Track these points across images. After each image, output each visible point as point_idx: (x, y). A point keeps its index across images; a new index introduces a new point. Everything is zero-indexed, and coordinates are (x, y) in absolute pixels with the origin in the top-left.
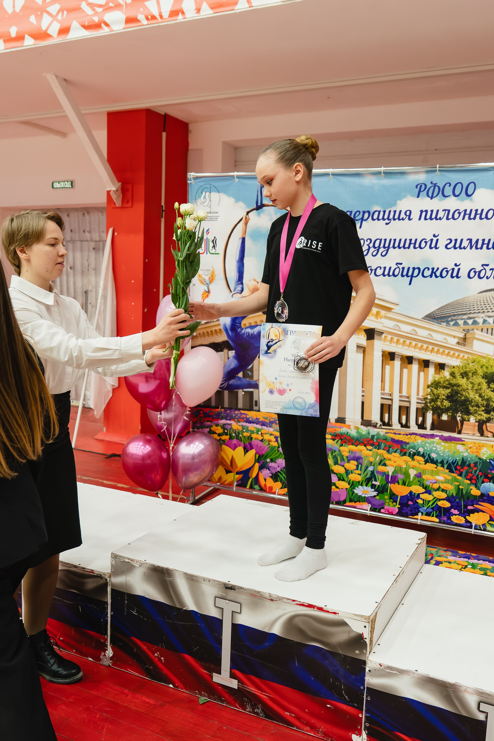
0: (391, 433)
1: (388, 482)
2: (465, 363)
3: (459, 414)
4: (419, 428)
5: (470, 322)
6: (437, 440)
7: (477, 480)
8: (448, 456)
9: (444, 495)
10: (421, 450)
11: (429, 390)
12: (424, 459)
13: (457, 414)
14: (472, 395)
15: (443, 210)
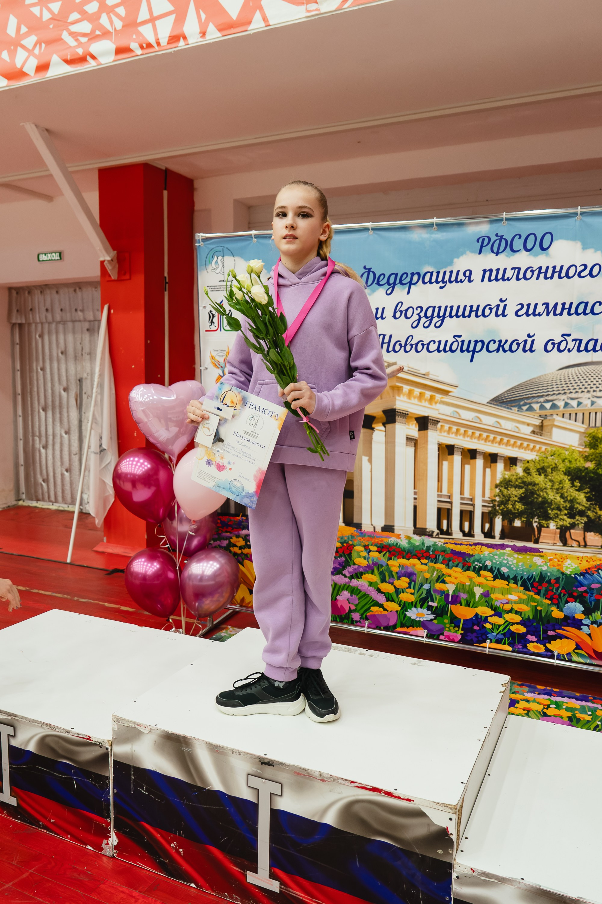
0: (451, 543)
1: (448, 603)
2: (542, 457)
3: (536, 519)
4: (485, 537)
5: (548, 405)
6: (509, 551)
7: (560, 600)
8: (523, 571)
9: (518, 618)
10: (489, 563)
11: (497, 490)
12: (492, 574)
13: (533, 520)
14: (551, 496)
15: (512, 269)
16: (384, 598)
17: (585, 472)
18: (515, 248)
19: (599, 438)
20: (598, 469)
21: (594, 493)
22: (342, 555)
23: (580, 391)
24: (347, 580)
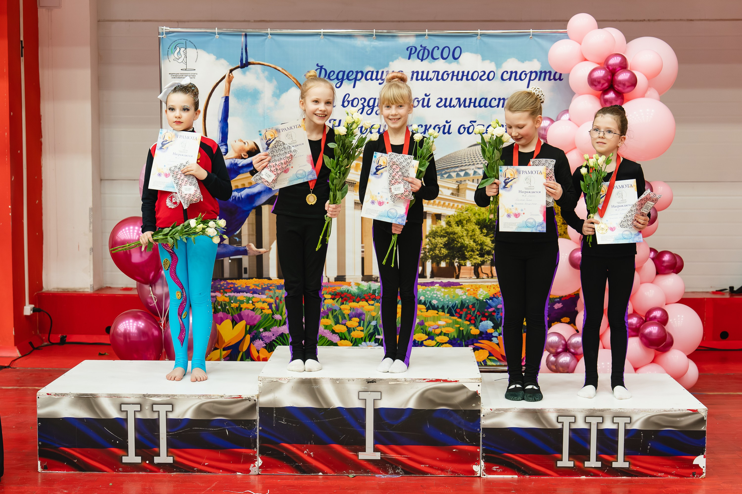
2: (459, 212)
3: (456, 260)
5: (462, 173)
6: (437, 287)
7: (476, 320)
8: (448, 301)
9: (446, 339)
10: (422, 298)
11: (427, 240)
12: (426, 306)
13: (454, 261)
14: (467, 241)
15: (433, 72)
16: (338, 338)
17: (490, 222)
18: (435, 57)
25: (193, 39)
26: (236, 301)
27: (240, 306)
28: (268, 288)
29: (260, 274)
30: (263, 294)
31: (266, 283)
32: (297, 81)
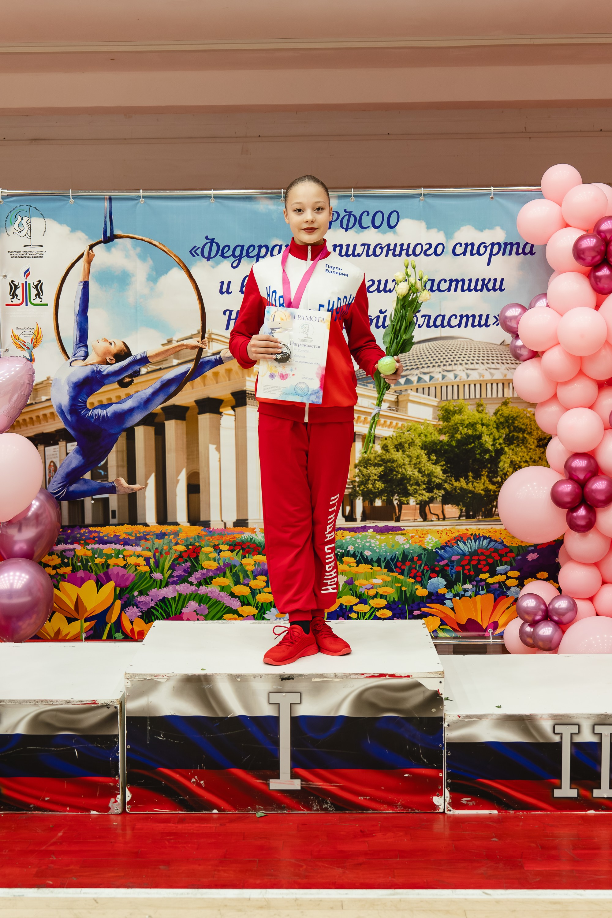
2: (399, 433)
3: (396, 497)
4: (347, 520)
6: (371, 533)
7: (423, 577)
8: (386, 552)
9: (383, 603)
10: (351, 548)
11: (357, 470)
12: (355, 559)
13: (393, 497)
14: (409, 471)
15: (362, 245)
16: (239, 603)
17: (440, 445)
18: (364, 225)
19: (451, 411)
20: (452, 441)
21: (449, 465)
22: (187, 559)
23: (431, 365)
24: (194, 588)
25: (39, 205)
26: (100, 556)
27: (106, 561)
28: (144, 537)
29: (133, 519)
30: (137, 545)
31: (142, 531)
32: (180, 260)
